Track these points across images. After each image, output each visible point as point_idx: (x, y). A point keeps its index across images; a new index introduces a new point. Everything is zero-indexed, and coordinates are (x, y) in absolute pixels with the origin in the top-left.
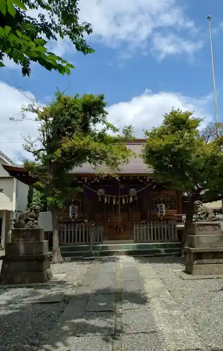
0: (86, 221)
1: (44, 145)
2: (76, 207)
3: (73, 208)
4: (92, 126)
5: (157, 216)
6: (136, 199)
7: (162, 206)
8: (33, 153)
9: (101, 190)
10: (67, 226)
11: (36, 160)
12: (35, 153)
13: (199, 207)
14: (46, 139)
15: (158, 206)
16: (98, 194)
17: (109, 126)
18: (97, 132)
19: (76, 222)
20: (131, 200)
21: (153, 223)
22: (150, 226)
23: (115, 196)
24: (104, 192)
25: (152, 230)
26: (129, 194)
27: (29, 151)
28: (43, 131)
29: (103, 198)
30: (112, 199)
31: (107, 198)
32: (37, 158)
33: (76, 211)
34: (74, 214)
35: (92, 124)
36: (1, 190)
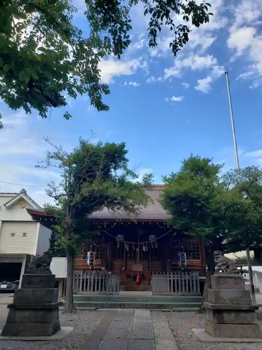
0: (103, 268)
1: (65, 190)
2: (95, 253)
3: (92, 254)
4: (113, 173)
5: (178, 265)
6: (156, 247)
7: (183, 255)
8: (55, 197)
9: (119, 236)
10: (83, 273)
11: (58, 205)
13: (219, 257)
14: (67, 185)
15: (179, 254)
16: (117, 240)
17: (129, 172)
18: (117, 178)
19: (92, 269)
21: (174, 274)
22: (170, 277)
23: (134, 243)
24: (123, 239)
25: (172, 281)
26: (149, 241)
27: (51, 196)
28: (66, 177)
29: (122, 244)
32: (57, 203)
33: (94, 257)
34: (92, 261)
35: (113, 170)
36: (25, 235)
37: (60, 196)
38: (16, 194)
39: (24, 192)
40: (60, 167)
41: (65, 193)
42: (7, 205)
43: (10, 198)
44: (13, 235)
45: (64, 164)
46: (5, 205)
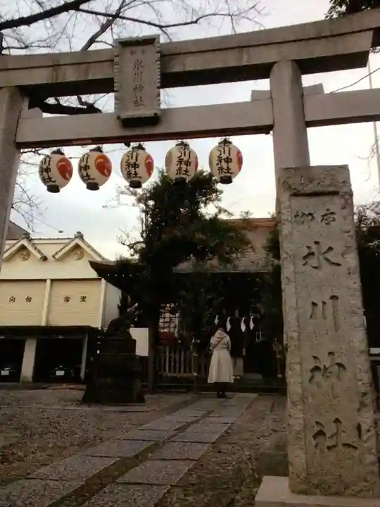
1: (142, 236)
8: (129, 246)
11: (132, 255)
12: (131, 246)
14: (144, 229)
18: (208, 217)
27: (123, 244)
35: (202, 205)
36: (83, 299)
37: (135, 244)
38: (68, 239)
39: (80, 236)
40: (134, 205)
41: (142, 240)
42: (57, 257)
43: (62, 246)
44: (67, 299)
45: (139, 200)
46: (54, 257)
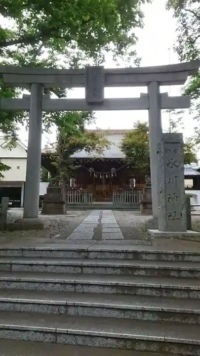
0: (81, 189)
3: (73, 180)
5: (129, 187)
6: (115, 175)
7: (133, 180)
9: (91, 169)
10: (69, 192)
15: (131, 180)
16: (90, 171)
19: (74, 190)
20: (112, 176)
21: (126, 192)
22: (124, 194)
23: (101, 173)
24: (93, 170)
25: (125, 197)
26: (110, 171)
29: (93, 173)
30: (99, 175)
31: (96, 174)
33: (74, 182)
34: (73, 184)
42: (2, 146)
